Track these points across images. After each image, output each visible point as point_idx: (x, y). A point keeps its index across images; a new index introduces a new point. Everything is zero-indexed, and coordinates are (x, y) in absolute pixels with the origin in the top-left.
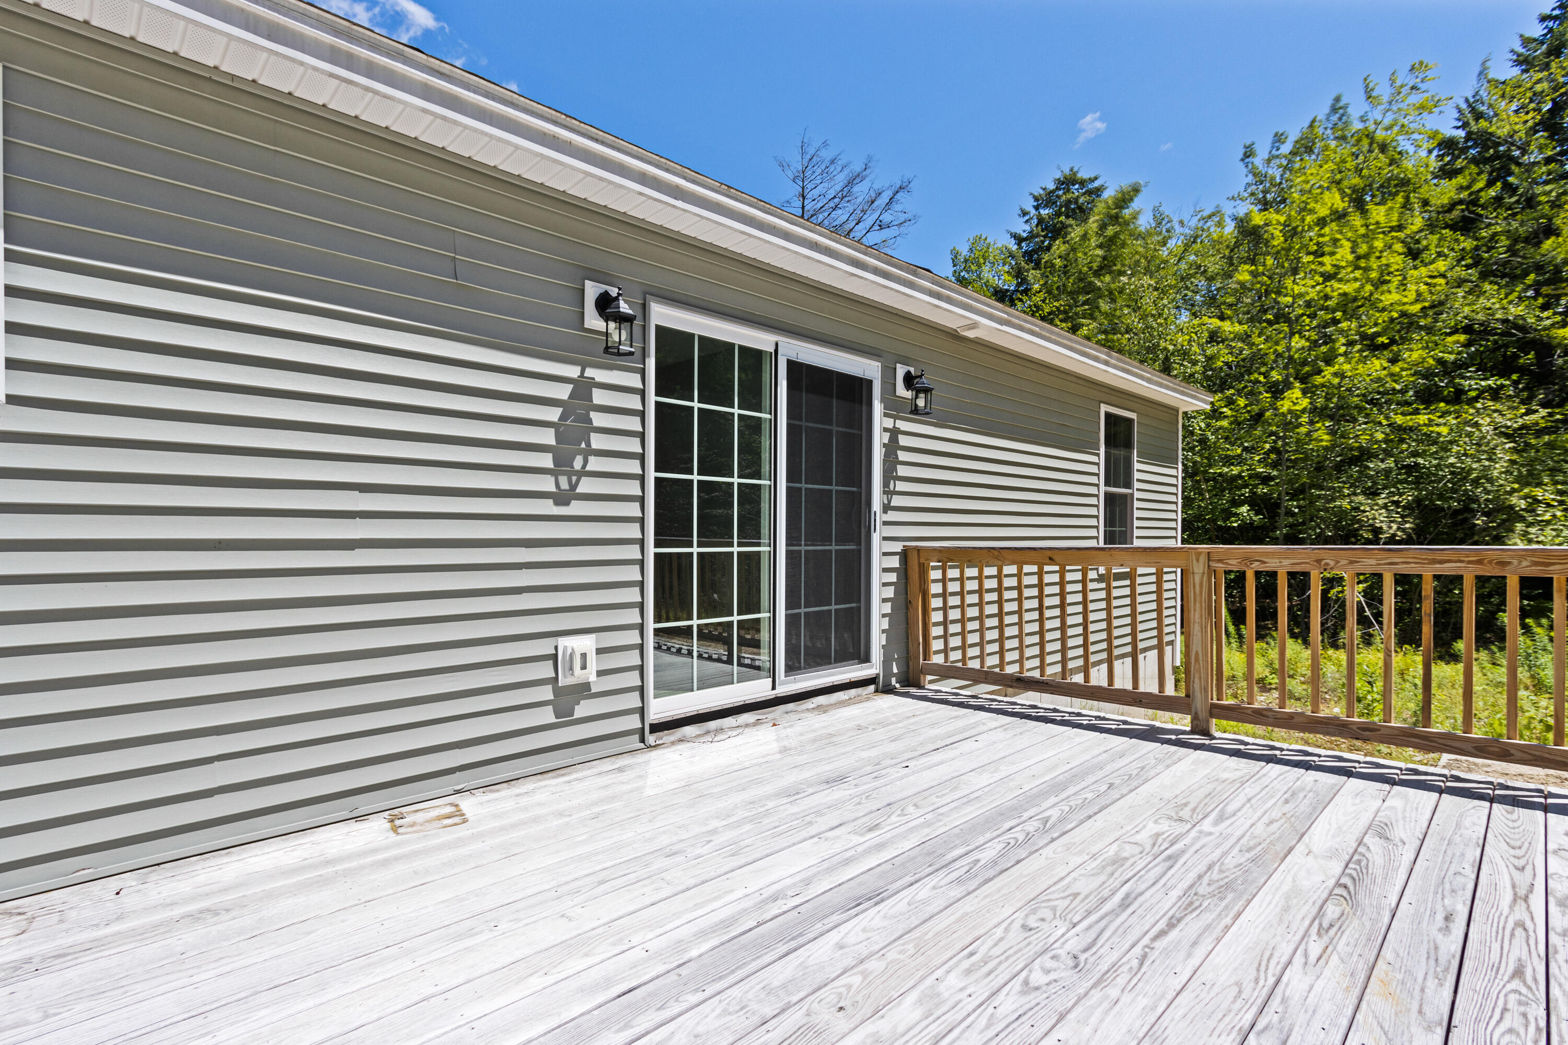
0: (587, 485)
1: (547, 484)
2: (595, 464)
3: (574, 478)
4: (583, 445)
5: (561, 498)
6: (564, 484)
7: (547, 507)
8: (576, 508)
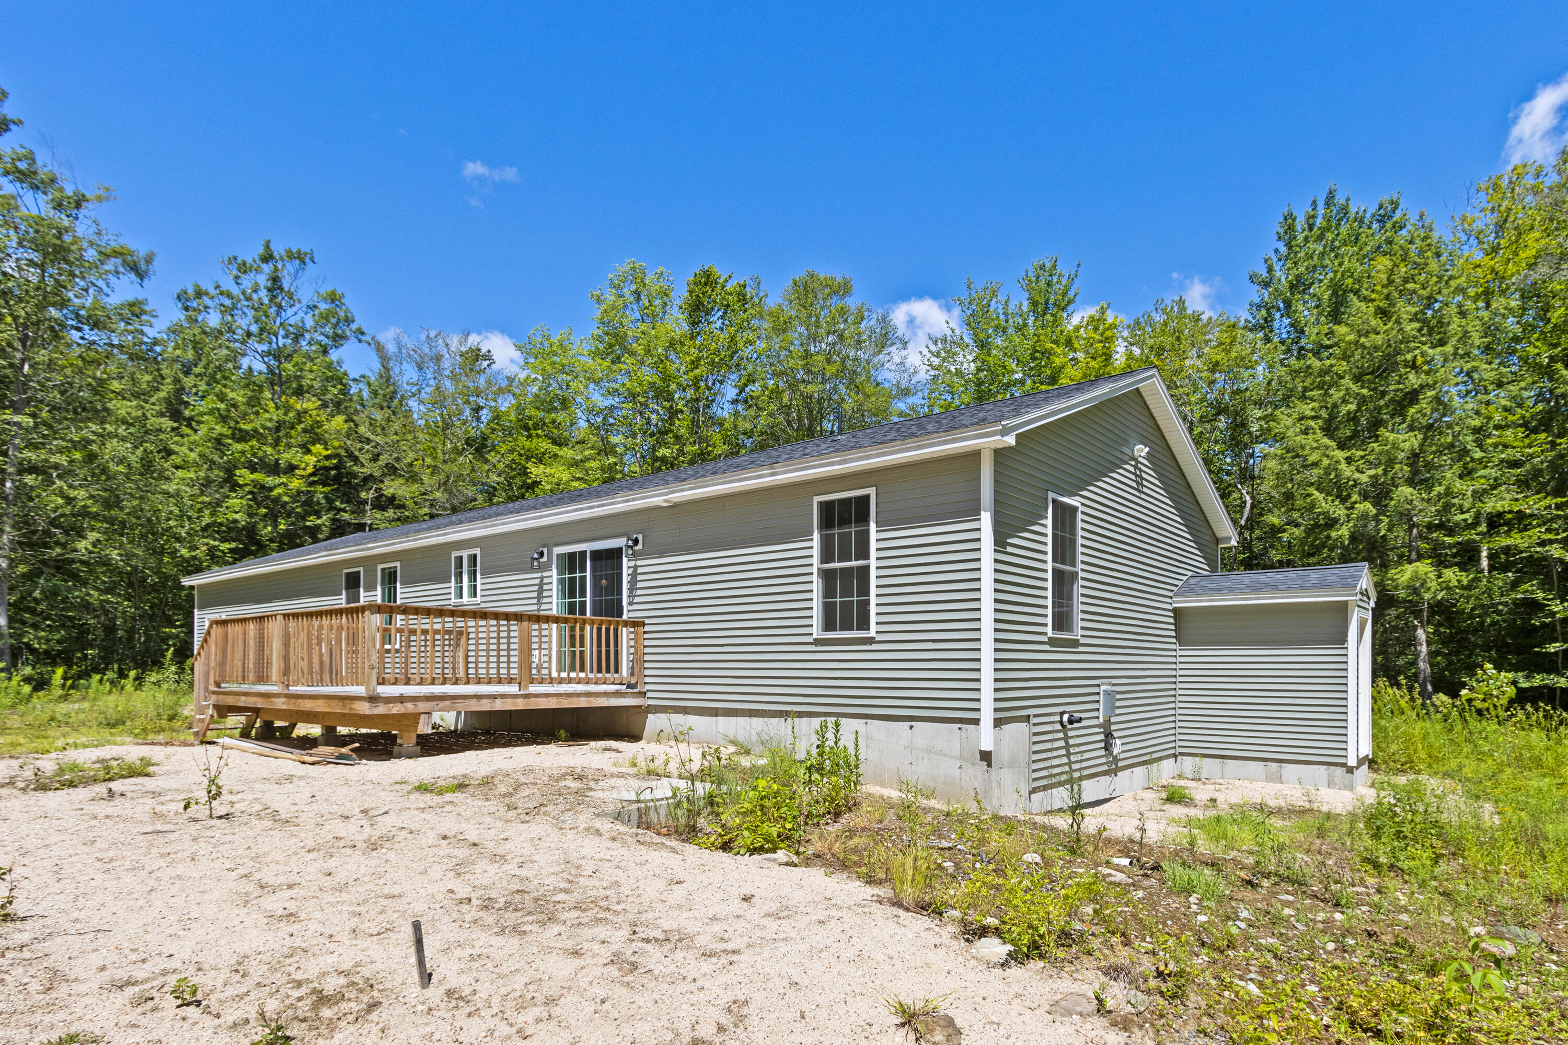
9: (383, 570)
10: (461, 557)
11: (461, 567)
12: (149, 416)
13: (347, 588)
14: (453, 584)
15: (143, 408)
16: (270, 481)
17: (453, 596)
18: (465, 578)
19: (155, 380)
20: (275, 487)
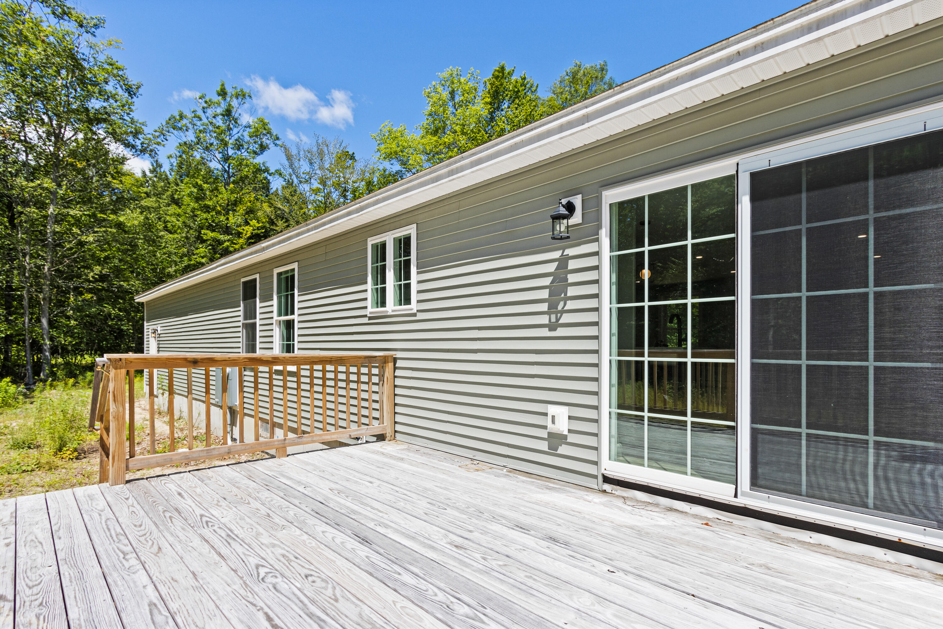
0: (566, 319)
1: (544, 320)
2: (570, 305)
3: (559, 315)
4: (563, 295)
5: (552, 327)
6: (553, 319)
7: (545, 332)
8: (561, 332)
9: (279, 274)
10: (383, 246)
11: (384, 259)
12: (162, 206)
13: (245, 299)
14: (369, 285)
15: (159, 202)
16: (222, 237)
17: (369, 303)
18: (390, 275)
19: (165, 186)
20: (225, 241)
